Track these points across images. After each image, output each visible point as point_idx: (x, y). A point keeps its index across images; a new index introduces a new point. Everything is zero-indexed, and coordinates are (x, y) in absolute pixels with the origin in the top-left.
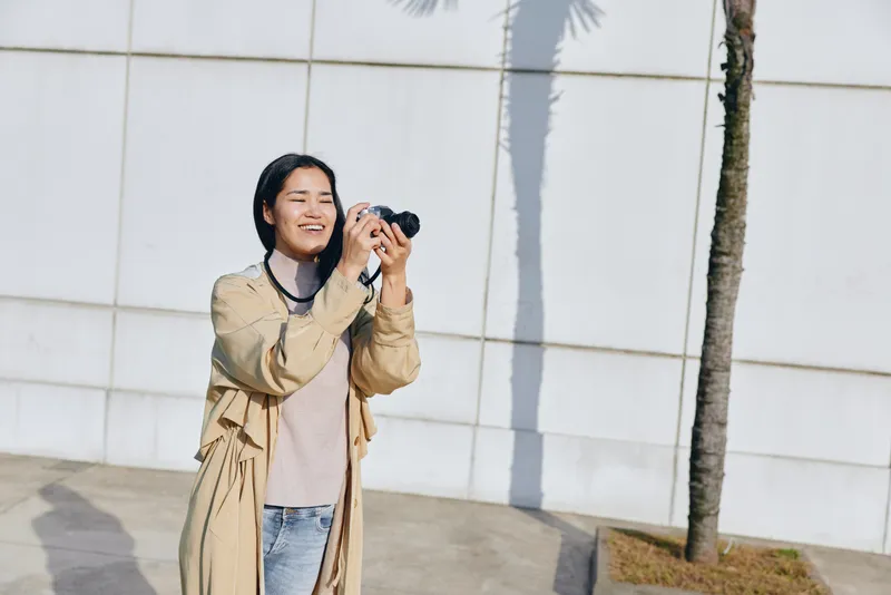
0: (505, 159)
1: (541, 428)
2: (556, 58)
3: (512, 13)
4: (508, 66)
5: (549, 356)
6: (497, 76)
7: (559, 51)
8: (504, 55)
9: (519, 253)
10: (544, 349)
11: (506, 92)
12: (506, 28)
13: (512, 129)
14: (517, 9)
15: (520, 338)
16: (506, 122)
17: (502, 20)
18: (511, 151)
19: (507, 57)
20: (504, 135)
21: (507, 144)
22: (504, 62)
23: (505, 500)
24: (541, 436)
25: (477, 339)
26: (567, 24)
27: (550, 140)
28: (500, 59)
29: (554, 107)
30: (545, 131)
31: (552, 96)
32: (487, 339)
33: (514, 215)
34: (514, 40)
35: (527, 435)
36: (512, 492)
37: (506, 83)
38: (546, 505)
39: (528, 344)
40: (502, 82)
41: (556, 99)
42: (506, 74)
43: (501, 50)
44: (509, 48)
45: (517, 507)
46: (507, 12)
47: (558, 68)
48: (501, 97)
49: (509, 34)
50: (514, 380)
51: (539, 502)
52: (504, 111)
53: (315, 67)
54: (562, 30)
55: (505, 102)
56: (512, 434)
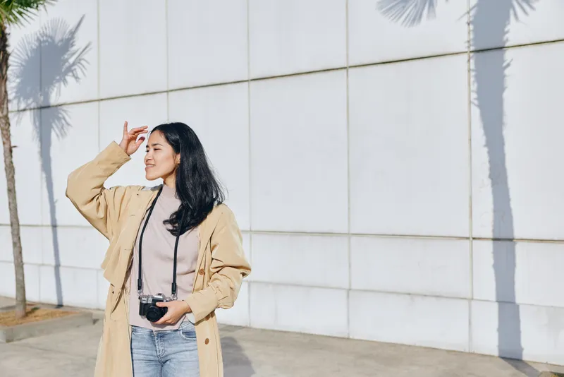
0: (476, 112)
1: (518, 301)
2: (505, 38)
3: (472, 13)
4: (472, 48)
5: (520, 248)
6: (465, 57)
7: (507, 32)
8: (469, 42)
9: (490, 176)
10: (515, 244)
11: (472, 67)
12: (469, 24)
13: (479, 92)
14: (475, 9)
15: (497, 237)
16: (474, 87)
17: (465, 19)
18: (480, 106)
19: (471, 43)
20: (474, 96)
21: (476, 102)
22: (469, 47)
23: (496, 353)
24: (518, 306)
25: (468, 238)
26: (512, 12)
27: (506, 95)
28: (467, 45)
29: (507, 72)
30: (503, 89)
31: (505, 64)
32: (474, 238)
33: (486, 150)
34: (475, 31)
35: (508, 306)
36: (499, 346)
37: (472, 61)
38: (526, 357)
39: (504, 240)
40: (469, 61)
41: (508, 65)
42: (472, 54)
43: (466, 39)
44: (472, 36)
45: (503, 358)
46: (468, 13)
47: (507, 45)
48: (469, 70)
49: (472, 27)
50: (495, 266)
51: (521, 355)
52: (472, 79)
53: (350, 70)
54: (508, 18)
55: (473, 74)
56: (496, 305)
